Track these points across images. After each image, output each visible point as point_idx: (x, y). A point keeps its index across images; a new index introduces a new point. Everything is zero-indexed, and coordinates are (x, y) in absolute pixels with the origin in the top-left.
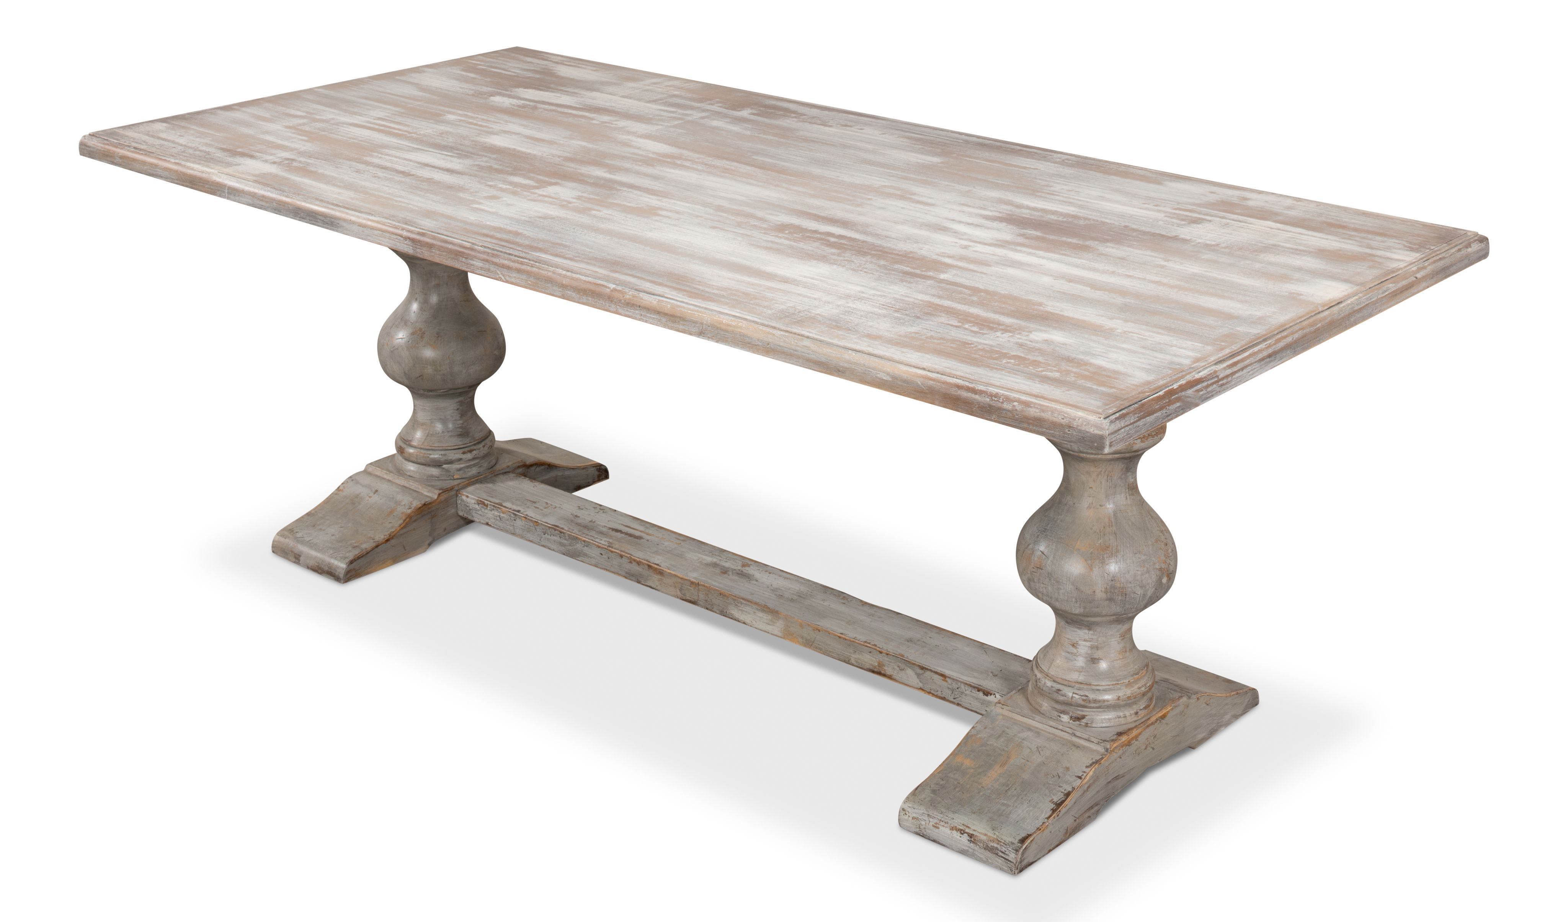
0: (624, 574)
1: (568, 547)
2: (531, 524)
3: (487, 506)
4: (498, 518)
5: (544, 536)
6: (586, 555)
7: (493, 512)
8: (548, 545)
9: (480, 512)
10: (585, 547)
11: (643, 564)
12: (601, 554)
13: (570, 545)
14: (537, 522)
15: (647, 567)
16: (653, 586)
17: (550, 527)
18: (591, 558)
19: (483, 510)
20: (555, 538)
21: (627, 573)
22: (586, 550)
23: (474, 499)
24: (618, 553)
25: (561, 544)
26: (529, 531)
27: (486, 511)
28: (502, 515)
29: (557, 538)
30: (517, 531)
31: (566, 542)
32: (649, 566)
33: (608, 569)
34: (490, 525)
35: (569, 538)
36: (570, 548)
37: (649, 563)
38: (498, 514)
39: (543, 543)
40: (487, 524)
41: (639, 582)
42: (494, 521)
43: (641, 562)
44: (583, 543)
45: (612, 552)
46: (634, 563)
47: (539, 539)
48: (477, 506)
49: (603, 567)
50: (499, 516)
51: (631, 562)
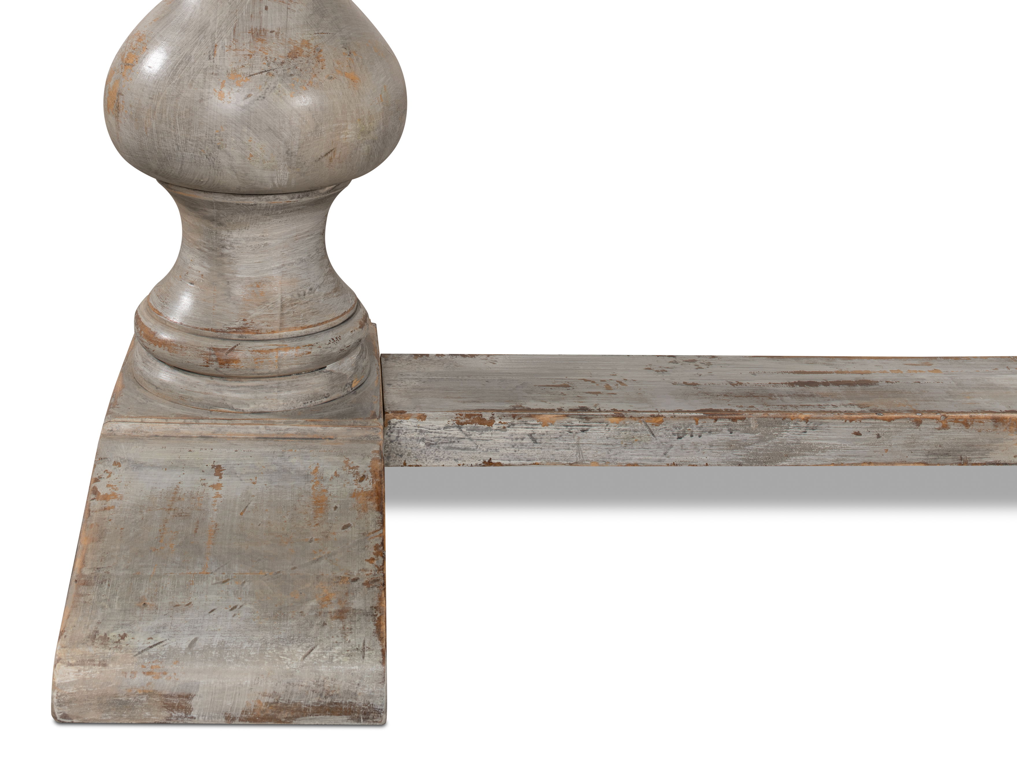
0: (922, 458)
1: (754, 447)
2: (640, 426)
3: (491, 422)
4: (527, 441)
5: (676, 443)
6: (810, 449)
7: (510, 431)
8: (689, 459)
9: (467, 443)
10: (809, 432)
11: (980, 421)
12: (858, 434)
13: (761, 440)
14: (658, 416)
15: (990, 424)
16: (1003, 459)
17: (697, 419)
18: (823, 451)
19: (475, 435)
20: (714, 437)
21: (929, 453)
22: (811, 437)
23: (443, 418)
24: (910, 418)
25: (731, 446)
26: (628, 443)
27: (485, 435)
28: (540, 430)
29: (724, 436)
30: (589, 454)
31: (748, 436)
32: (997, 421)
33: (874, 459)
34: (499, 464)
35: (760, 424)
36: (762, 446)
37: (996, 415)
38: (529, 431)
39: (674, 459)
40: (489, 463)
41: (963, 462)
42: (512, 450)
43: (972, 419)
44: (803, 424)
45: (890, 420)
46: (952, 426)
47: (662, 452)
48: (455, 432)
49: (860, 460)
50: (530, 435)
51: (945, 427)
